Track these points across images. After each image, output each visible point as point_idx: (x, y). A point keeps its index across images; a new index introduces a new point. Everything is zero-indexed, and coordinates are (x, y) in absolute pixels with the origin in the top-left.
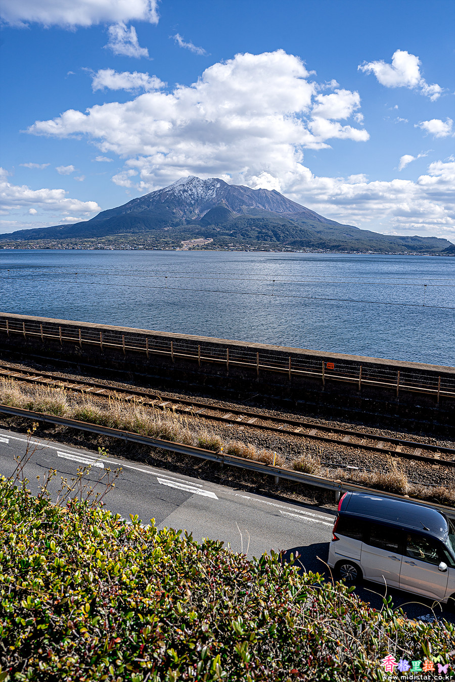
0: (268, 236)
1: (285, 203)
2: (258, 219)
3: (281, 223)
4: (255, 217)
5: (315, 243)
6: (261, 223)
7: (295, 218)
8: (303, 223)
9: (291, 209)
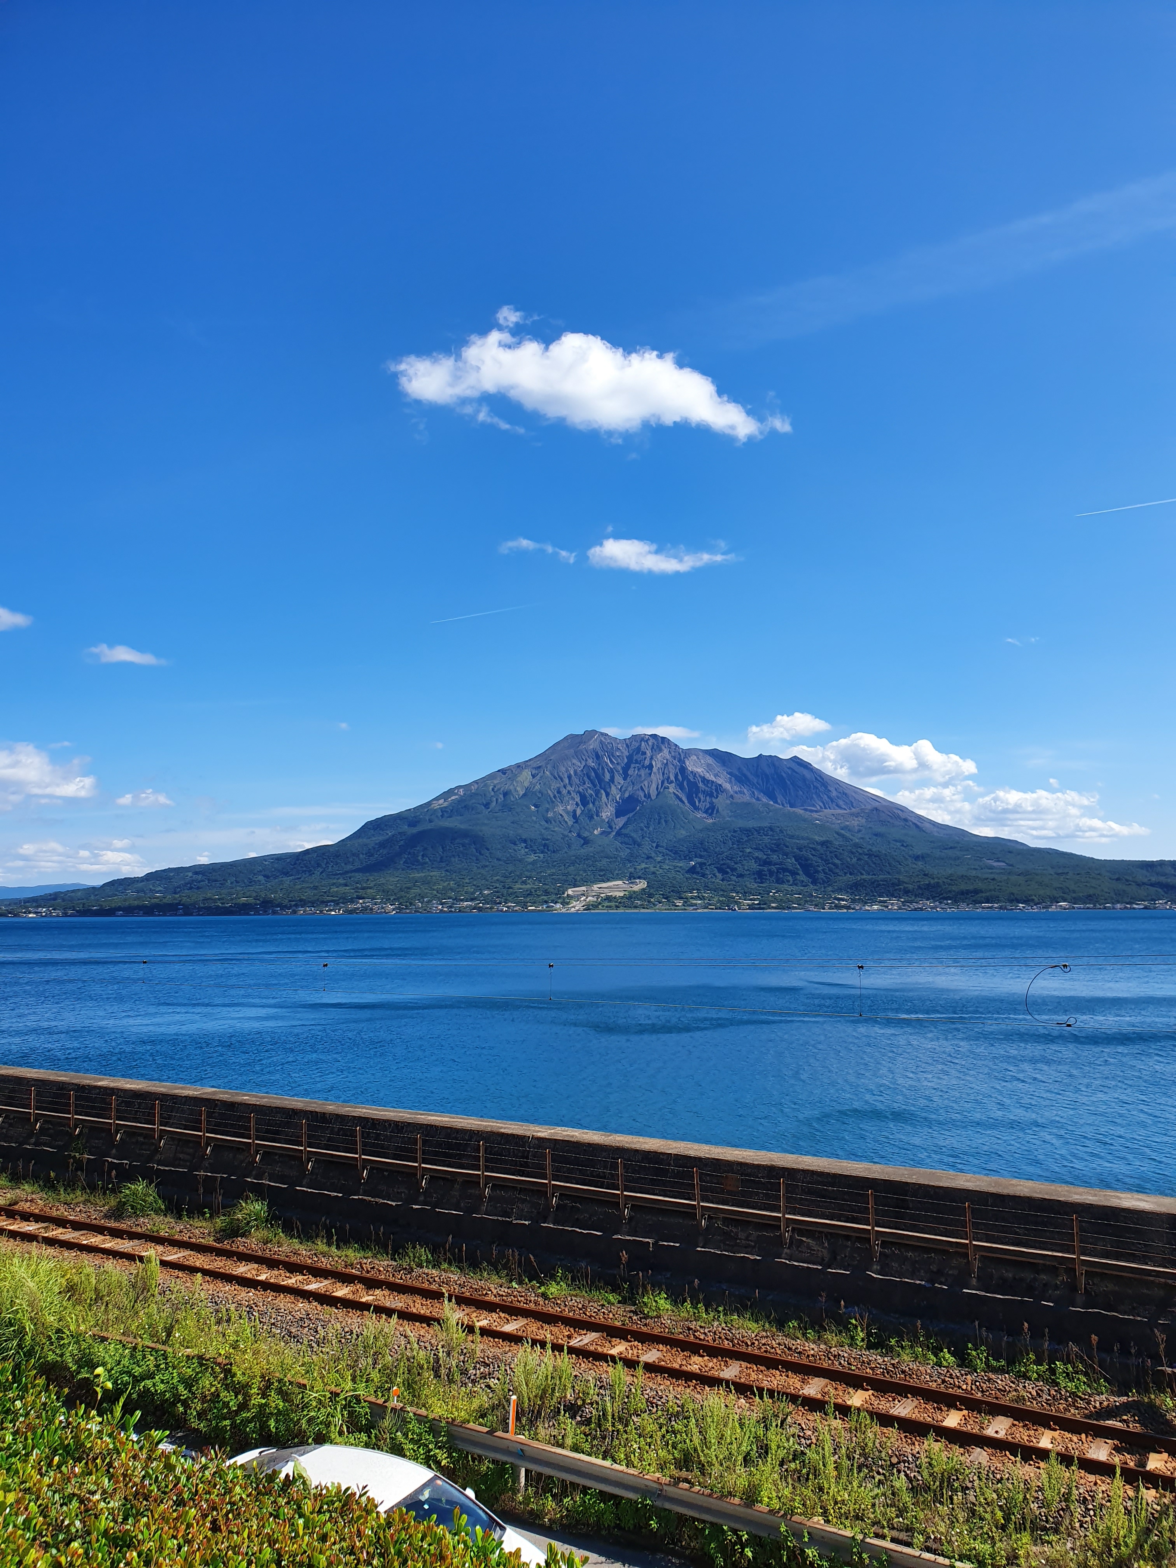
0: (785, 870)
1: (826, 787)
2: (758, 830)
3: (817, 838)
4: (751, 824)
5: (910, 887)
6: (766, 839)
7: (855, 823)
8: (876, 835)
9: (841, 803)
